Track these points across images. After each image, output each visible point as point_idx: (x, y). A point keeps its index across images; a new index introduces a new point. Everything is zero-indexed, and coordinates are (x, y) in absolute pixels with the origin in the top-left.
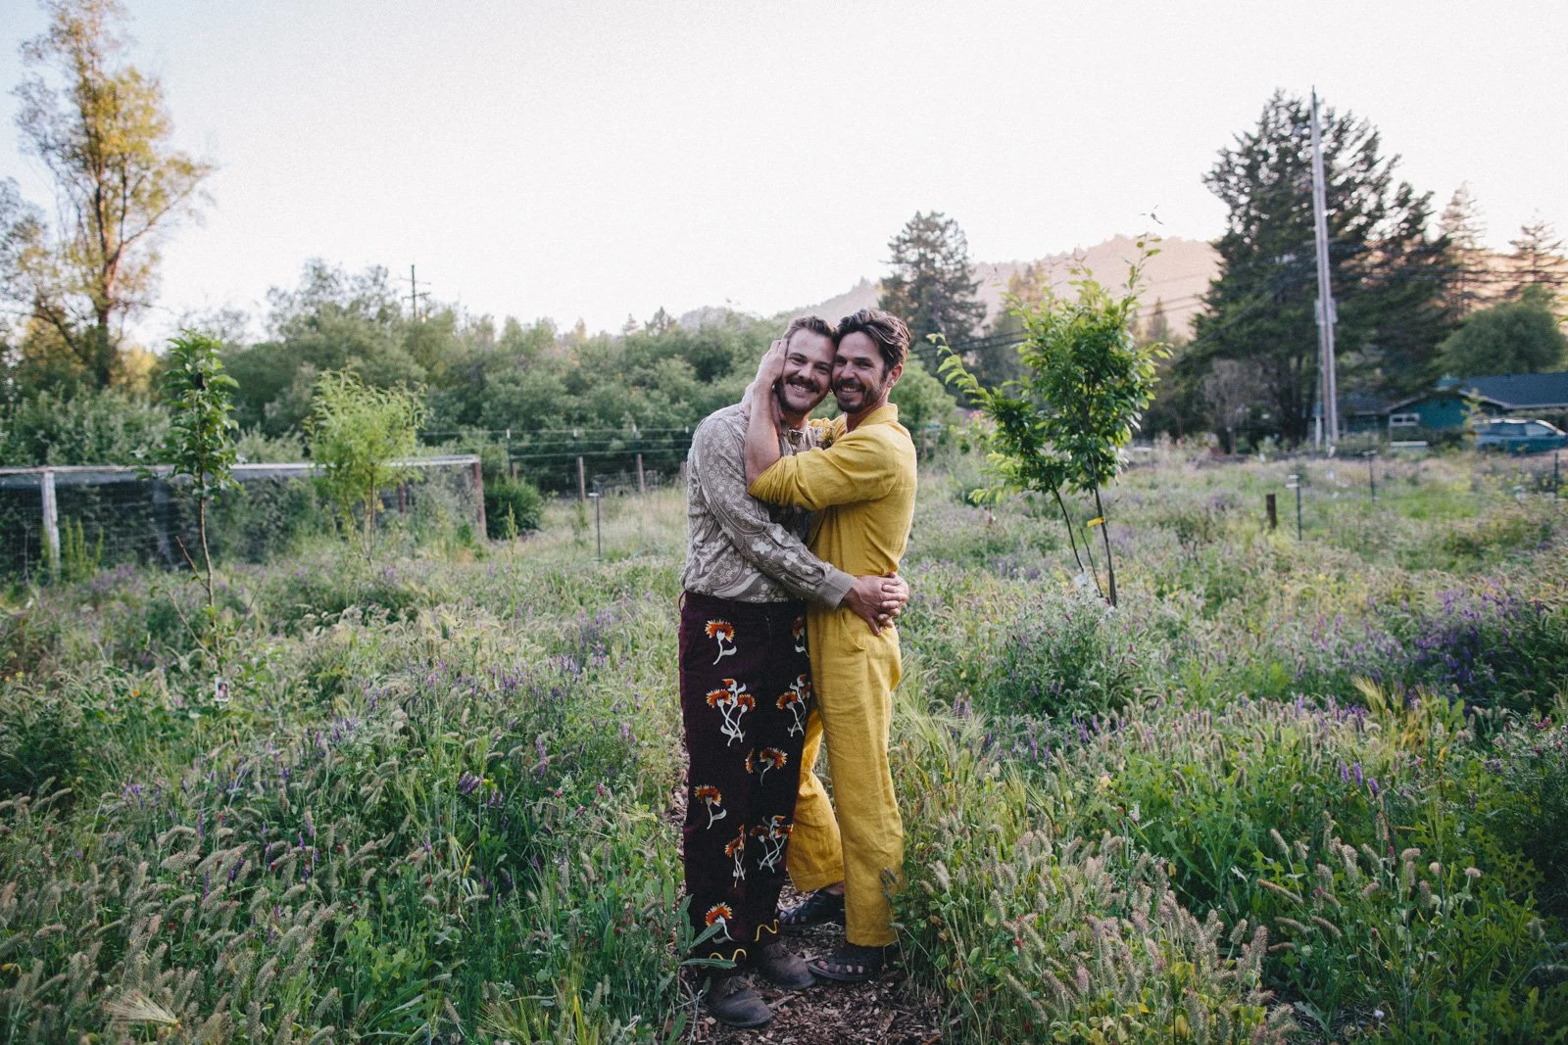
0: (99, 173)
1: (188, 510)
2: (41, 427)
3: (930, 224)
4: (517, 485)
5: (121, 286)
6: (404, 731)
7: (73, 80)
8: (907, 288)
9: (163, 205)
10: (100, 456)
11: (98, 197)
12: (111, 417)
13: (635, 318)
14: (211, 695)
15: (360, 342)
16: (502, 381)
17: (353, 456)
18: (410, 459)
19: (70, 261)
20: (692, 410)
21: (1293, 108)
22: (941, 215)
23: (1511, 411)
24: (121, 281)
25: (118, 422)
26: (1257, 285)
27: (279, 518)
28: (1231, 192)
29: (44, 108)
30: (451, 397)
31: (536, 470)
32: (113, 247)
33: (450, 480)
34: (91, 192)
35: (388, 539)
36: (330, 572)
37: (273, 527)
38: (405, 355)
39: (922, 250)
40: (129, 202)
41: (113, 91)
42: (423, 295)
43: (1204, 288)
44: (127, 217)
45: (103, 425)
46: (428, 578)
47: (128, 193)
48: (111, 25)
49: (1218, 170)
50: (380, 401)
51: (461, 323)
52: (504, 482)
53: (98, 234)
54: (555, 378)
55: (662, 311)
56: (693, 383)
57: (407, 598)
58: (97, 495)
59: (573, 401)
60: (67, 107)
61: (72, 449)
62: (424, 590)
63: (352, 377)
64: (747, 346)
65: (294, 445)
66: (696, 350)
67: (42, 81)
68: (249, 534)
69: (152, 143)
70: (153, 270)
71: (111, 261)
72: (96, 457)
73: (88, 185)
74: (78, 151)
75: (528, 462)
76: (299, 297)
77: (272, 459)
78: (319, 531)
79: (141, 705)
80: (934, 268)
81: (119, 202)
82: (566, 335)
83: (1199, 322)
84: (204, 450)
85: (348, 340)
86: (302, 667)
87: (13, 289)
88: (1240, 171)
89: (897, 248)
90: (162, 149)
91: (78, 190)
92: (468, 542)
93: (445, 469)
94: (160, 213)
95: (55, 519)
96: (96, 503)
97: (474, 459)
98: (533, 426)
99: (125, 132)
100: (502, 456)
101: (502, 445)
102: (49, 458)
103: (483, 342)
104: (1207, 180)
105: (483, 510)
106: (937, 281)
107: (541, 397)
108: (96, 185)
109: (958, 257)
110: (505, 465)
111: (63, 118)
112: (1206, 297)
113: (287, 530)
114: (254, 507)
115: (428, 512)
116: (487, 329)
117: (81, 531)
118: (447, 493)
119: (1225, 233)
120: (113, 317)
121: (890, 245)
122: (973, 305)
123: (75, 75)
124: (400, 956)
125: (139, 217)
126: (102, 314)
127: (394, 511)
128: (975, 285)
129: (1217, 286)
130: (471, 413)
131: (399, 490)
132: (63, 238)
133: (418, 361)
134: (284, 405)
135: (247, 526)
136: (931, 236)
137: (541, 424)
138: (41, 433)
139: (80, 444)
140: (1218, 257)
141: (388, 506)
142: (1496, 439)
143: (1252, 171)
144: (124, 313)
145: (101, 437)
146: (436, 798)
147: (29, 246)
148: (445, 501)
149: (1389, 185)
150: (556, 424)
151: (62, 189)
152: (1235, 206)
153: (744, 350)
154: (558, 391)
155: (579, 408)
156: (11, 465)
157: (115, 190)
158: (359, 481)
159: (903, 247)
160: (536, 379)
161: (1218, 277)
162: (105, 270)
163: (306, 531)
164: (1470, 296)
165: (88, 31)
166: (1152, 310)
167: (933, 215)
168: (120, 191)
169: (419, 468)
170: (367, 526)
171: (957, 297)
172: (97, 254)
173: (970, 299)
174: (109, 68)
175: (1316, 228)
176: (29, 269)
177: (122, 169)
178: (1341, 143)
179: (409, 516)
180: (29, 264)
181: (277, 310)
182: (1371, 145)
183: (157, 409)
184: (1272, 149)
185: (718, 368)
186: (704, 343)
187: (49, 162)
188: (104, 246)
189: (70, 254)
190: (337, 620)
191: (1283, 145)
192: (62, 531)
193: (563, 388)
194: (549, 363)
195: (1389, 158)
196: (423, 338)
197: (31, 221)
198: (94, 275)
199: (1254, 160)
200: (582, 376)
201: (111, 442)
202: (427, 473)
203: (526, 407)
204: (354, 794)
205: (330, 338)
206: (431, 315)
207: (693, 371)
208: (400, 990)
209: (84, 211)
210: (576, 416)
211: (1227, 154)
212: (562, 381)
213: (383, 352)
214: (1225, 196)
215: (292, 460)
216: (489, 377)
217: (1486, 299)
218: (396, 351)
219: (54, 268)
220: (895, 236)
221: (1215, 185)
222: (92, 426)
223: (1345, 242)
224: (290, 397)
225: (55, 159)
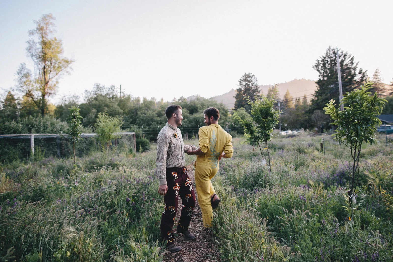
0: (45, 62)
1: (64, 144)
2: (30, 124)
3: (248, 76)
4: (144, 139)
5: (49, 89)
6: (115, 190)
7: (40, 40)
8: (243, 91)
9: (60, 70)
10: (44, 131)
11: (44, 68)
12: (47, 122)
13: (175, 98)
14: (74, 184)
15: (107, 104)
16: (142, 114)
17: (105, 132)
18: (119, 133)
19: (36, 83)
20: (188, 122)
21: (334, 50)
22: (251, 74)
23: (388, 123)
24: (49, 88)
25: (49, 123)
26: (326, 92)
27: (86, 147)
28: (319, 70)
29: (33, 46)
30: (129, 117)
31: (149, 136)
32: (47, 80)
33: (128, 138)
34: (43, 66)
35: (112, 152)
36: (99, 159)
37: (85, 149)
38: (118, 107)
39: (246, 82)
40: (52, 69)
41: (50, 42)
42: (123, 92)
43: (313, 93)
44: (51, 72)
45: (45, 124)
46: (121, 160)
47: (52, 67)
48: (51, 28)
49: (316, 65)
50: (112, 120)
51: (132, 99)
52: (141, 139)
53: (44, 76)
54: (154, 113)
55: (182, 96)
56: (188, 115)
57: (117, 165)
58: (43, 140)
59: (159, 119)
60: (39, 46)
61: (38, 129)
62: (121, 163)
63: (106, 114)
64: (202, 106)
65: (90, 129)
66: (189, 107)
67: (34, 40)
68: (79, 150)
69: (58, 55)
70: (57, 85)
71: (47, 83)
72: (43, 131)
73: (42, 65)
74: (40, 57)
75: (147, 134)
76: (92, 93)
77: (85, 132)
78: (96, 150)
79: (59, 185)
80: (249, 87)
81: (50, 69)
82: (158, 102)
83: (313, 101)
84: (75, 131)
85: (104, 103)
86: (93, 179)
87: (22, 90)
88: (321, 65)
89: (240, 82)
90: (61, 56)
91: (39, 66)
92: (131, 153)
93: (127, 135)
94: (59, 72)
95: (34, 146)
96: (42, 142)
97: (134, 133)
98: (149, 125)
99: (52, 52)
100: (141, 132)
101: (141, 130)
102: (32, 132)
103: (137, 104)
104: (314, 67)
105: (135, 145)
106: (250, 90)
107: (151, 118)
108: (44, 65)
109: (255, 84)
110: (141, 134)
111: (38, 49)
112: (314, 95)
113: (88, 149)
114: (80, 144)
115: (122, 145)
116: (138, 100)
117: (40, 149)
118: (127, 141)
119: (318, 80)
120: (46, 97)
121: (239, 81)
122: (259, 96)
123: (41, 39)
124: (113, 230)
125: (54, 73)
126: (43, 96)
127: (114, 145)
128: (260, 91)
129: (317, 92)
130: (134, 121)
131: (115, 140)
132: (35, 77)
133: (121, 109)
134: (88, 119)
135: (78, 148)
136: (249, 79)
137: (151, 124)
138: (30, 126)
139: (39, 128)
140: (317, 85)
141: (113, 144)
142: (383, 130)
143: (324, 65)
144: (49, 96)
145: (44, 127)
146: (121, 203)
147: (27, 79)
148: (126, 143)
149: (357, 69)
150: (155, 125)
151: (36, 66)
152: (321, 73)
153: (201, 107)
154: (155, 116)
155: (160, 120)
156: (23, 133)
157: (49, 66)
158: (106, 138)
159: (242, 81)
160: (150, 113)
161: (317, 90)
162: (45, 86)
163: (93, 149)
164: (381, 95)
165: (45, 29)
166: (303, 97)
167: (249, 74)
168: (50, 66)
169: (120, 135)
170: (108, 149)
171: (255, 94)
172: (43, 81)
173: (258, 94)
174: (49, 37)
175: (339, 79)
176: (26, 85)
177: (51, 61)
178: (345, 59)
179: (118, 146)
180: (26, 84)
181: (87, 96)
182: (352, 59)
183: (58, 120)
184: (329, 60)
185: (195, 111)
186: (191, 105)
187: (33, 59)
188: (45, 80)
189: (36, 81)
190: (101, 169)
191: (331, 59)
192: (35, 149)
193: (156, 115)
194: (153, 109)
195: (357, 62)
196: (122, 103)
197: (28, 73)
198: (42, 86)
199: (324, 62)
200: (161, 113)
201: (47, 128)
202: (122, 136)
203: (147, 120)
204: (105, 202)
205: (100, 103)
206: (125, 97)
207: (188, 112)
208: (113, 237)
209: (41, 71)
210: (159, 122)
211: (318, 61)
212: (156, 114)
213: (113, 106)
214: (318, 71)
215: (90, 133)
216: (138, 113)
217: (385, 95)
218: (116, 106)
219: (33, 84)
220: (240, 79)
221: (316, 68)
222: (43, 124)
223: (347, 82)
224: (89, 117)
225: (35, 59)
